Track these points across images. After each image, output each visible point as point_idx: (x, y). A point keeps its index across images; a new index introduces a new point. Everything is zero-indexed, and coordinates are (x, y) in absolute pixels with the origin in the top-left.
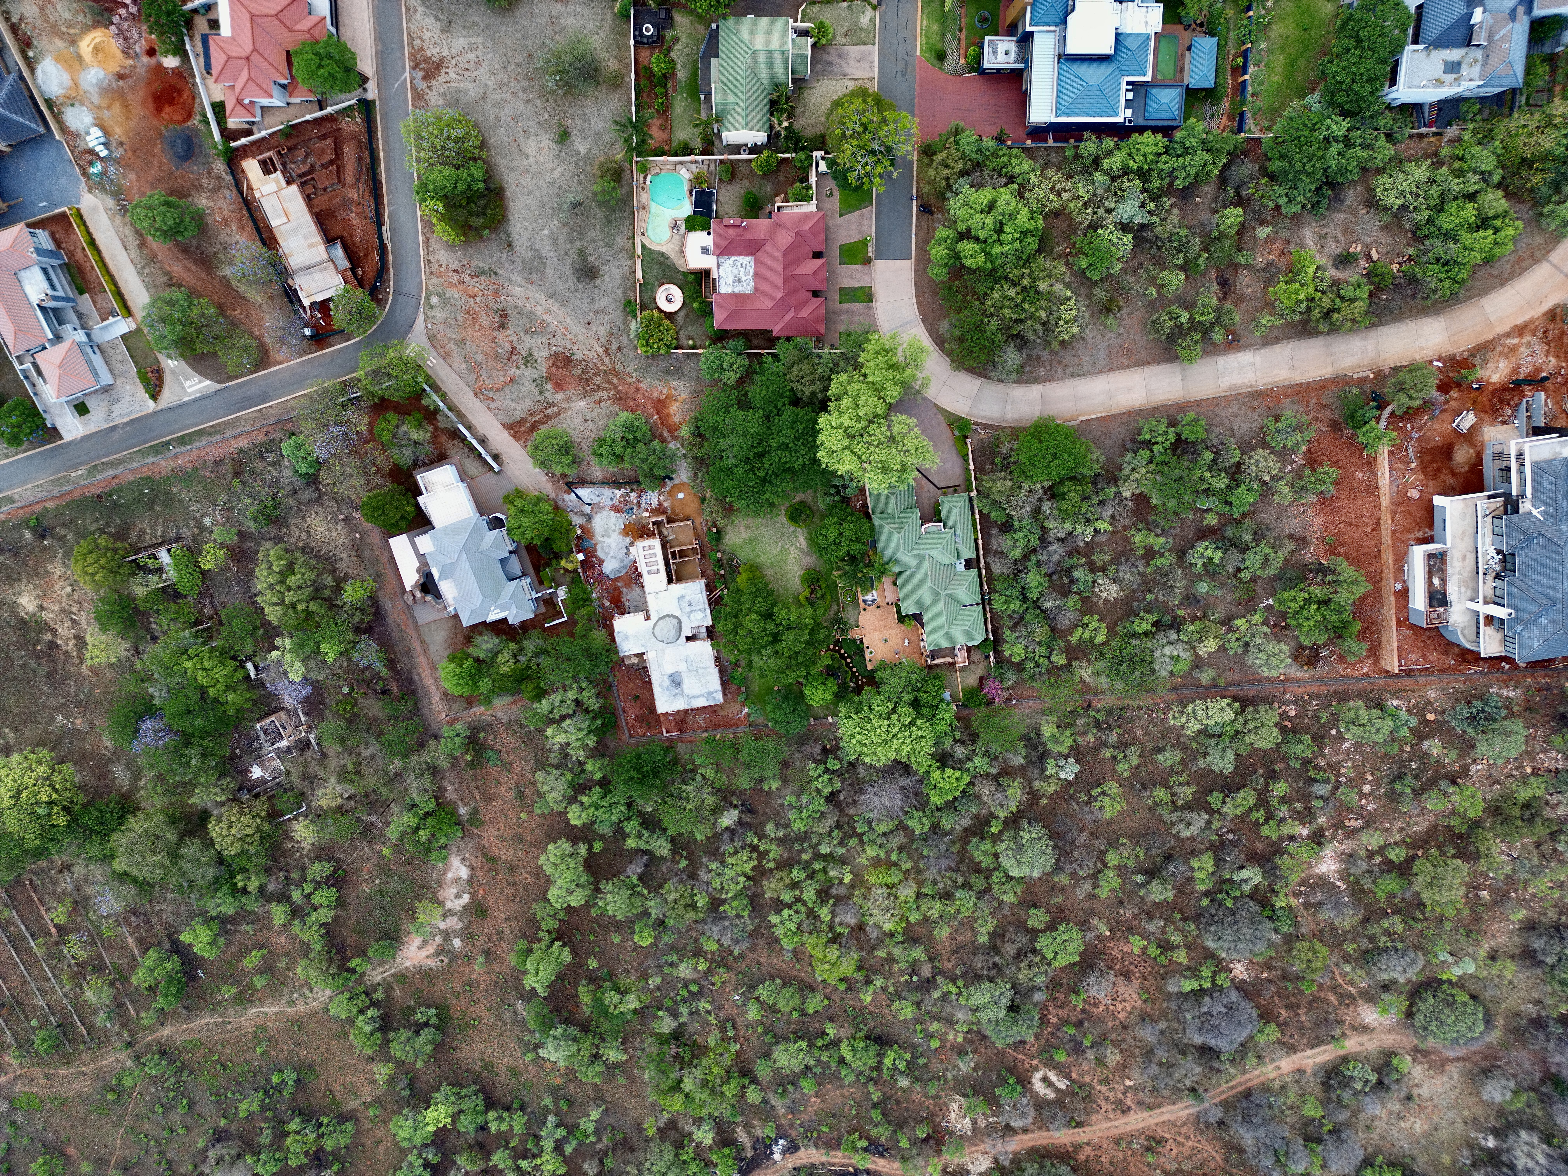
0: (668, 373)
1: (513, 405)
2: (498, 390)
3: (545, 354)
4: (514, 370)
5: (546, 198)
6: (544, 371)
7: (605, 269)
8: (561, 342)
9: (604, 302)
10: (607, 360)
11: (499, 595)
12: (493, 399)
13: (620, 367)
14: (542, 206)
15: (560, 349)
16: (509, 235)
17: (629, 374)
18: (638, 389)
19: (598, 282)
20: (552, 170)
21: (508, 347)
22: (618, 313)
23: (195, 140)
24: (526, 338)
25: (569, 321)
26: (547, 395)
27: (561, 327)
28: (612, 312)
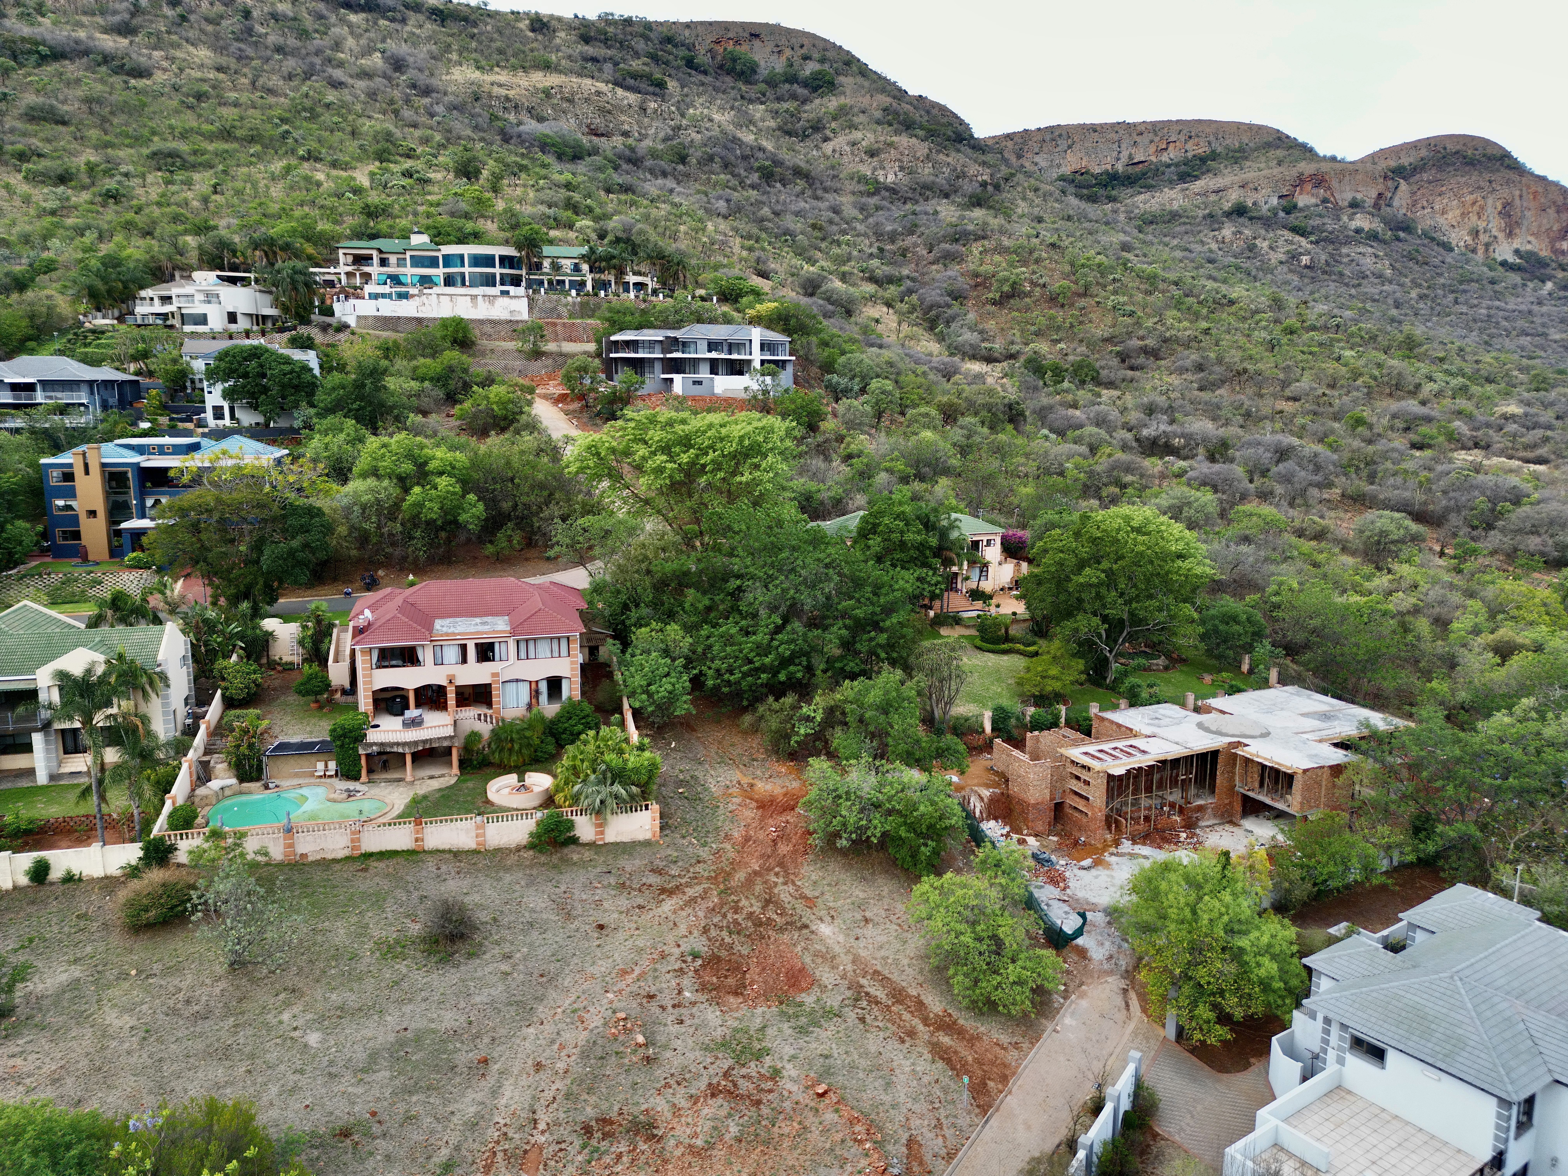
10: (692, 891)
13: (703, 870)
15: (688, 982)
18: (747, 839)
19: (479, 914)
21: (715, 1108)
22: (565, 878)
25: (600, 968)
26: (833, 1001)
27: (622, 985)
28: (563, 888)
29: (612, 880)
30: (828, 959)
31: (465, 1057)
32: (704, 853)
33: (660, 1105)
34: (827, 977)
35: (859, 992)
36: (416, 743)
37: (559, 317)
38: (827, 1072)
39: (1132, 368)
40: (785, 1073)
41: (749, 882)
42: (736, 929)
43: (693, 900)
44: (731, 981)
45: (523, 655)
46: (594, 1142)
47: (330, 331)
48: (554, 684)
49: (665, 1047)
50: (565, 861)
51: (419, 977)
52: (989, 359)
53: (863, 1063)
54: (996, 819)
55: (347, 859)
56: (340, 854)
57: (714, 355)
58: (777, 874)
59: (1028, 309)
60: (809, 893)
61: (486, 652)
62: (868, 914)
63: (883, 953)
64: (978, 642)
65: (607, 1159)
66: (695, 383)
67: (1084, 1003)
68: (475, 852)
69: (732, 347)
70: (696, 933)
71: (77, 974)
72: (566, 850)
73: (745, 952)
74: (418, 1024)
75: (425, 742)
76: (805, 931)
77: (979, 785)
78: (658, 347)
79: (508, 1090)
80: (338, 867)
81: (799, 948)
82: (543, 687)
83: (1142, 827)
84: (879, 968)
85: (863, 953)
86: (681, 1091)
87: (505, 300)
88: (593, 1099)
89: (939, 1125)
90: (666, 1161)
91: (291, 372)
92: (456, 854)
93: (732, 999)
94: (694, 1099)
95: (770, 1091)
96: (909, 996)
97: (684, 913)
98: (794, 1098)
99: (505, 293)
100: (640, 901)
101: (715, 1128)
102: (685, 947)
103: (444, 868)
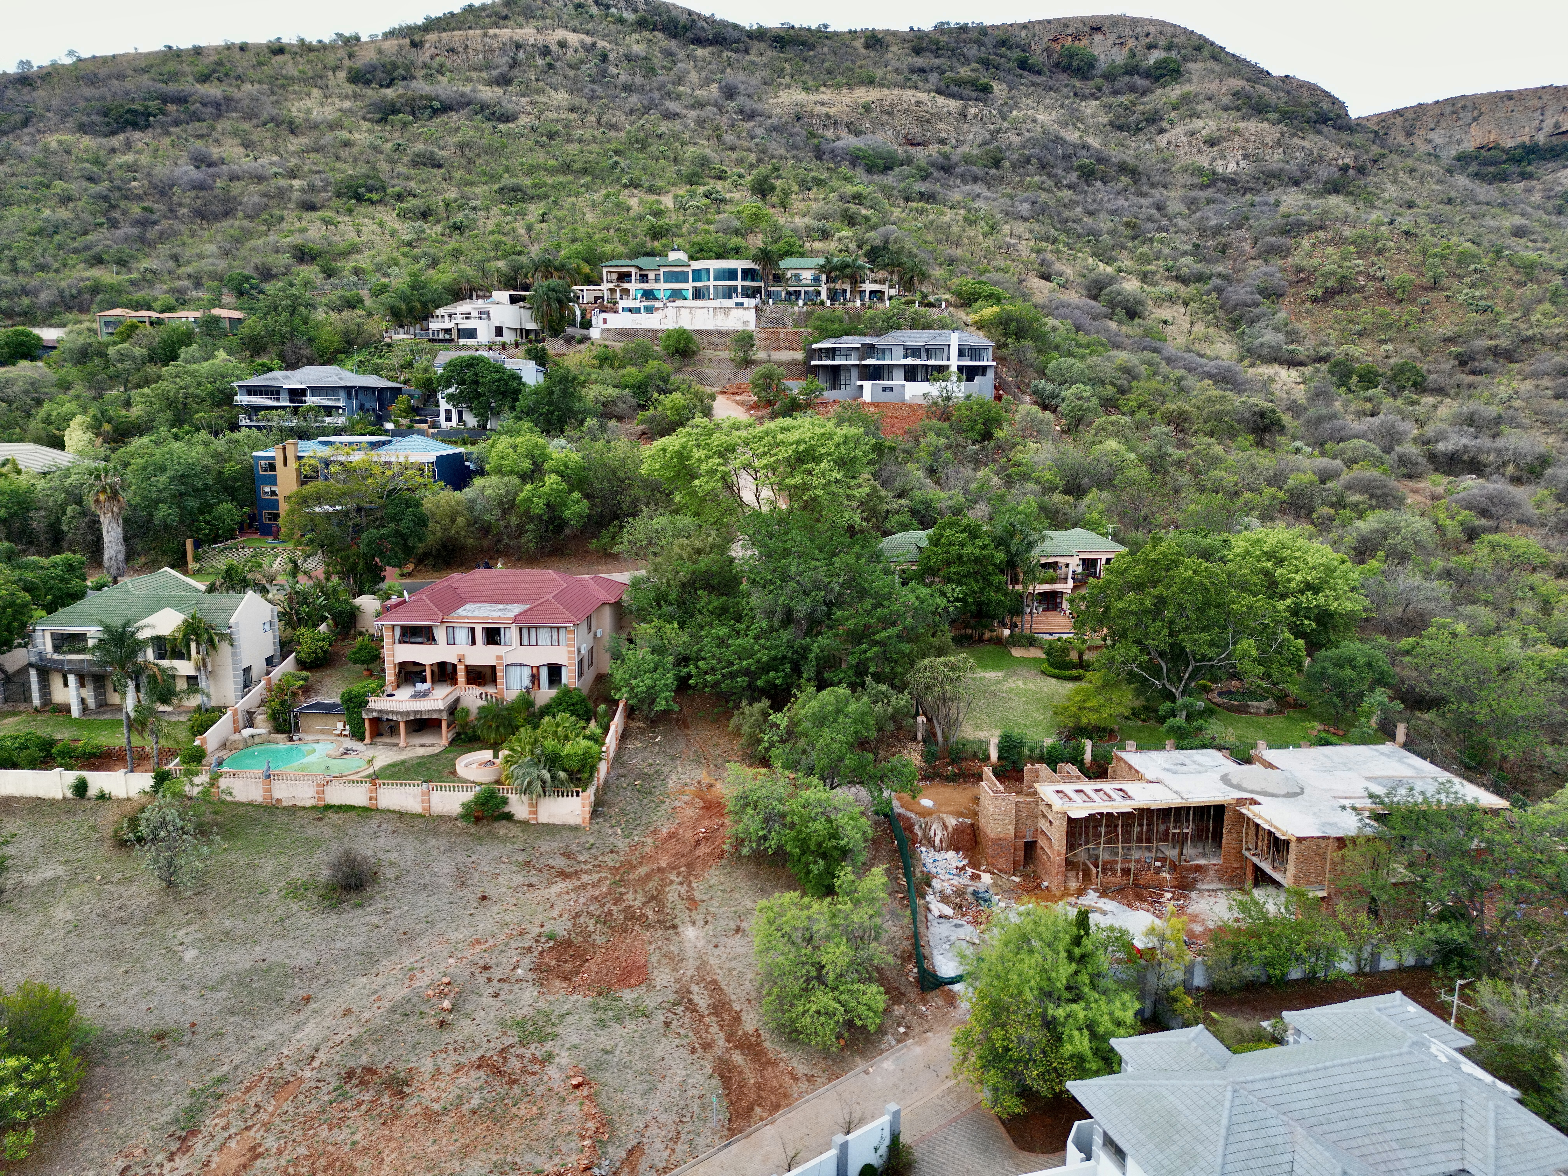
0: (646, 791)
3: (528, 993)
4: (551, 1071)
6: (579, 1001)
8: (510, 957)
18: (673, 836)
19: (388, 872)
22: (481, 849)
24: (465, 1029)
26: (650, 1001)
27: (468, 953)
28: (474, 858)
29: (521, 857)
30: (675, 961)
31: (295, 992)
32: (622, 844)
33: (427, 1065)
34: (663, 977)
35: (683, 998)
36: (408, 713)
37: (785, 326)
38: (600, 1066)
39: (1474, 373)
40: (557, 1060)
41: (649, 876)
42: (605, 920)
43: (584, 887)
44: (568, 967)
45: (525, 641)
46: (347, 1088)
47: (574, 342)
48: (555, 671)
49: (466, 1016)
50: (492, 835)
51: (303, 918)
52: (1292, 362)
53: (640, 1065)
54: (957, 850)
55: (314, 808)
56: (309, 803)
57: (910, 361)
58: (678, 874)
59: (1356, 306)
60: (697, 895)
61: (493, 636)
62: (743, 925)
63: (733, 964)
64: (1045, 666)
65: (348, 1104)
66: (884, 389)
67: (918, 1050)
68: (421, 816)
69: (929, 353)
70: (566, 916)
71: (61, 873)
72: (496, 825)
73: (599, 942)
74: (277, 957)
75: (416, 712)
76: (671, 931)
77: (951, 813)
78: (855, 354)
79: (309, 1028)
80: (302, 813)
81: (653, 946)
82: (544, 674)
83: (1118, 879)
84: (719, 978)
85: (713, 961)
86: (454, 1057)
87: (739, 312)
88: (373, 1049)
89: (676, 1140)
90: (397, 1117)
91: (499, 380)
92: (401, 815)
93: (557, 983)
94: (459, 1067)
95: (534, 1074)
96: (730, 1010)
97: (567, 897)
98: (551, 1084)
99: (739, 305)
100: (534, 880)
101: (460, 1097)
102: (547, 928)
103: (384, 826)
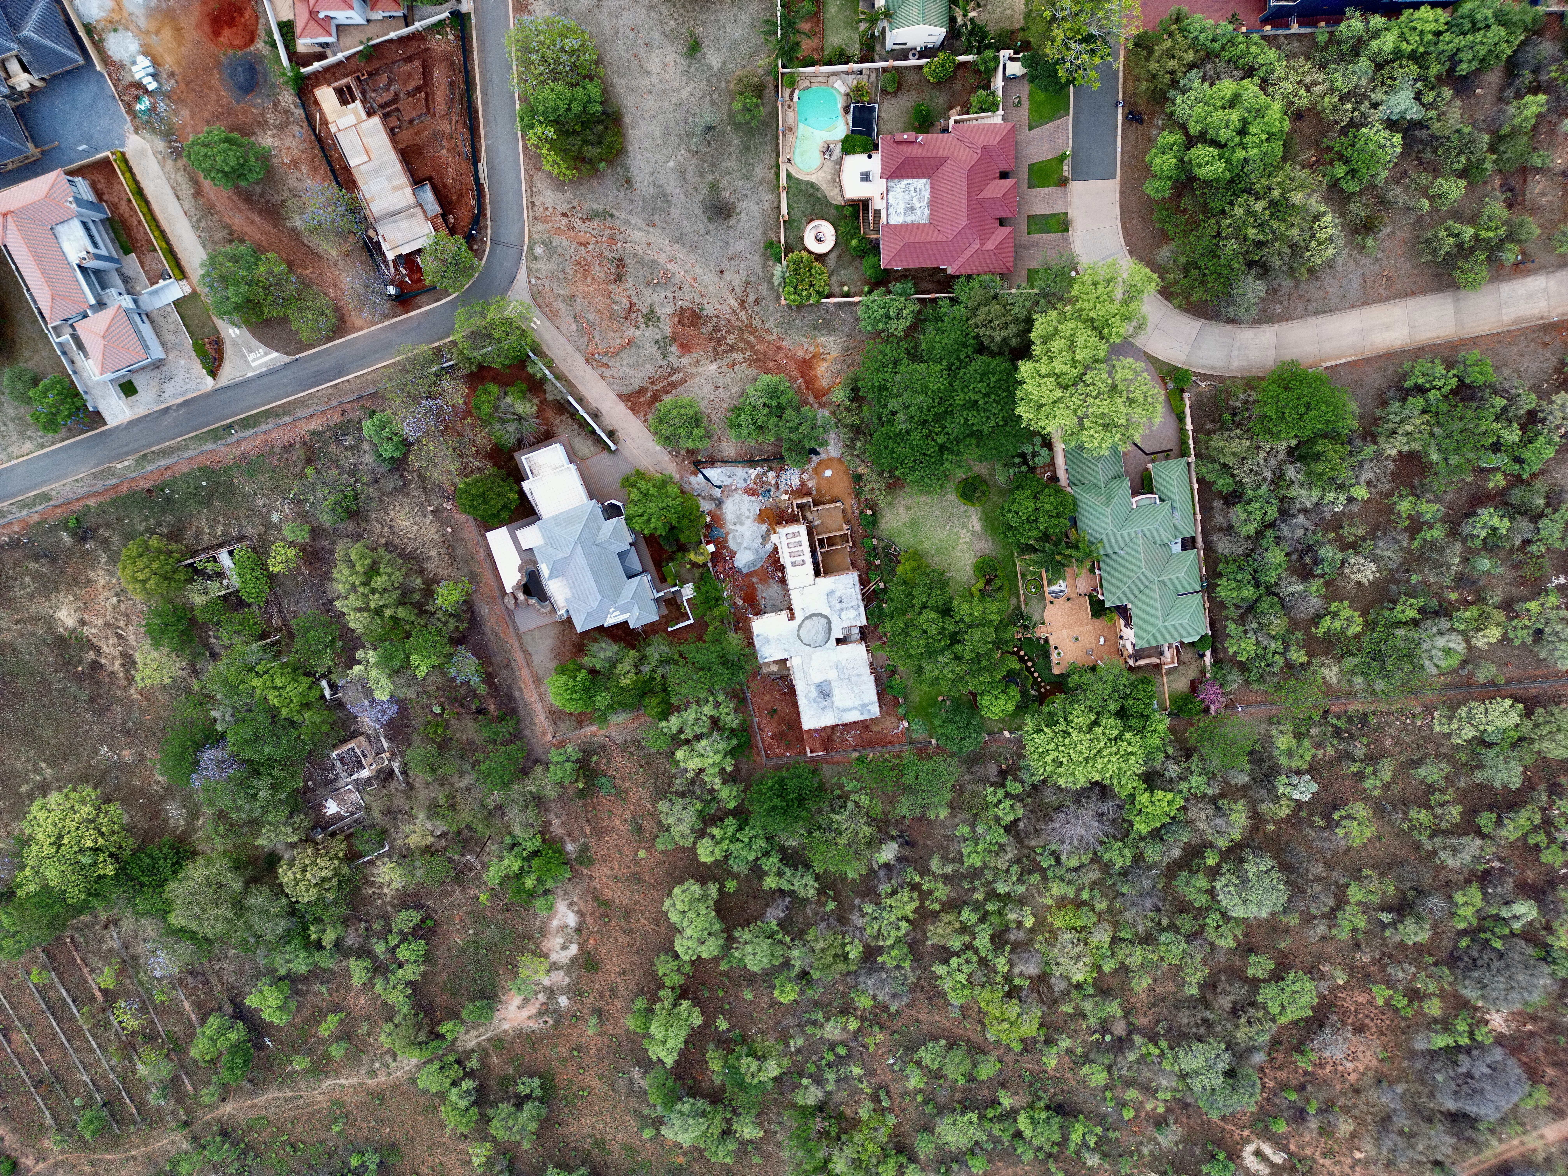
0: (815, 327)
1: (631, 372)
2: (614, 355)
3: (669, 310)
4: (632, 330)
5: (672, 124)
6: (668, 331)
7: (742, 205)
8: (688, 296)
9: (740, 245)
10: (742, 315)
11: (618, 594)
12: (607, 366)
13: (757, 322)
14: (667, 134)
15: (687, 304)
16: (628, 170)
17: (768, 331)
18: (779, 348)
19: (733, 221)
20: (680, 89)
21: (625, 303)
22: (757, 258)
23: (259, 68)
24: (647, 292)
25: (698, 270)
26: (671, 358)
27: (688, 278)
28: (749, 257)
29: (753, 279)
30: (696, 363)
31: (657, 218)
32: (769, 325)
33: (629, 285)
34: (686, 360)
35: (674, 370)
38: (638, 346)
40: (637, 331)
41: (748, 342)
42: (716, 329)
44: (686, 321)
46: (615, 262)
49: (654, 290)
51: (698, 199)
53: (640, 360)
54: (802, 485)
58: (751, 356)
62: (721, 389)
63: (696, 387)
70: (715, 312)
73: (702, 330)
74: (674, 200)
76: (713, 359)
79: (640, 234)
81: (702, 353)
84: (688, 383)
85: (697, 379)
86: (634, 293)
88: (634, 263)
90: (607, 284)
92: (777, 208)
93: (676, 319)
94: (630, 297)
95: (631, 324)
96: (671, 389)
97: (728, 309)
98: (627, 331)
100: (737, 290)
101: (617, 302)
102: (707, 306)
103: (767, 204)
